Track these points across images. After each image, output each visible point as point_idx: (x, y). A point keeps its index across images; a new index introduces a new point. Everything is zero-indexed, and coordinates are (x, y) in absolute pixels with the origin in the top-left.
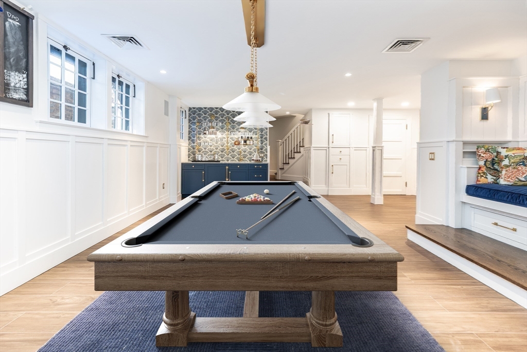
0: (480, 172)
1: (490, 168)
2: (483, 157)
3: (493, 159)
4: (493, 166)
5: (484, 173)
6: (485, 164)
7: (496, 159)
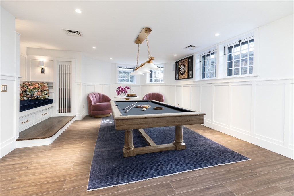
0: (21, 96)
1: (25, 94)
2: (21, 89)
3: (26, 90)
4: (26, 93)
5: (22, 97)
6: (22, 93)
7: (27, 89)
